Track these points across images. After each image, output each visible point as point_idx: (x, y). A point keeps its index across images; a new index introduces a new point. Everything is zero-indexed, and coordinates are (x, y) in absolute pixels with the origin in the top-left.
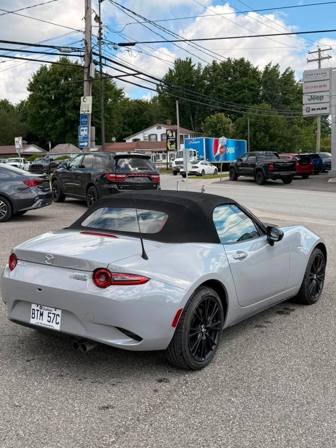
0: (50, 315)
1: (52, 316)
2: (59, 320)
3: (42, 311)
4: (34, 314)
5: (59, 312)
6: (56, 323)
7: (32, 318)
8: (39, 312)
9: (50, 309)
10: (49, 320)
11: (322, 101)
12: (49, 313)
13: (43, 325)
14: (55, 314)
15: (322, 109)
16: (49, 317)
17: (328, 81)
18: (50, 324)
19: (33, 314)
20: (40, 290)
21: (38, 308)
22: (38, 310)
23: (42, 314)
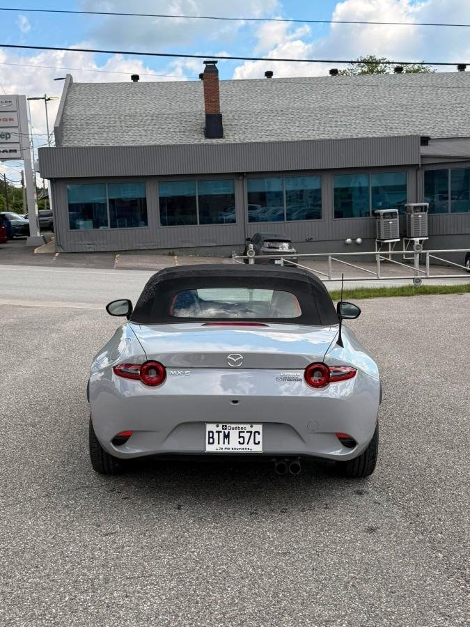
0: (242, 434)
1: (247, 436)
2: (259, 438)
3: (226, 432)
4: (212, 437)
5: (258, 428)
6: (255, 443)
7: (209, 443)
8: (222, 435)
9: (241, 426)
10: (242, 442)
11: (9, 140)
12: (240, 432)
13: (231, 450)
14: (251, 432)
15: (11, 151)
16: (240, 437)
17: (15, 113)
18: (245, 446)
19: (209, 438)
20: (235, 402)
21: (220, 428)
22: (219, 432)
23: (227, 436)
